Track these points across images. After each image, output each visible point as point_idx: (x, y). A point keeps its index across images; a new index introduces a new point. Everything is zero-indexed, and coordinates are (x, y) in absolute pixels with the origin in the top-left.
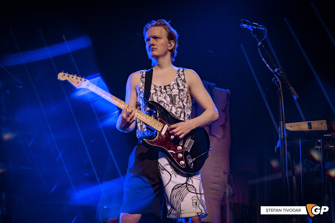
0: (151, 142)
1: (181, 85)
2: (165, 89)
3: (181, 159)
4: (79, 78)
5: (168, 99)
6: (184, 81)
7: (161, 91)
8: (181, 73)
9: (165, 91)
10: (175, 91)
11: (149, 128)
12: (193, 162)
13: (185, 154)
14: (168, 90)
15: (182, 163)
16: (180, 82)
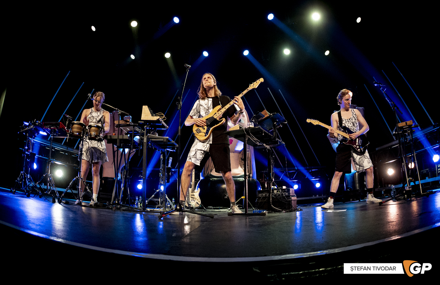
0: (347, 143)
1: (355, 117)
2: (349, 120)
3: (358, 148)
4: (315, 120)
5: (352, 124)
6: (356, 115)
7: (348, 121)
8: (353, 112)
9: (349, 121)
10: (354, 120)
11: (344, 137)
12: (363, 149)
13: (359, 146)
14: (351, 120)
15: (359, 150)
16: (354, 116)
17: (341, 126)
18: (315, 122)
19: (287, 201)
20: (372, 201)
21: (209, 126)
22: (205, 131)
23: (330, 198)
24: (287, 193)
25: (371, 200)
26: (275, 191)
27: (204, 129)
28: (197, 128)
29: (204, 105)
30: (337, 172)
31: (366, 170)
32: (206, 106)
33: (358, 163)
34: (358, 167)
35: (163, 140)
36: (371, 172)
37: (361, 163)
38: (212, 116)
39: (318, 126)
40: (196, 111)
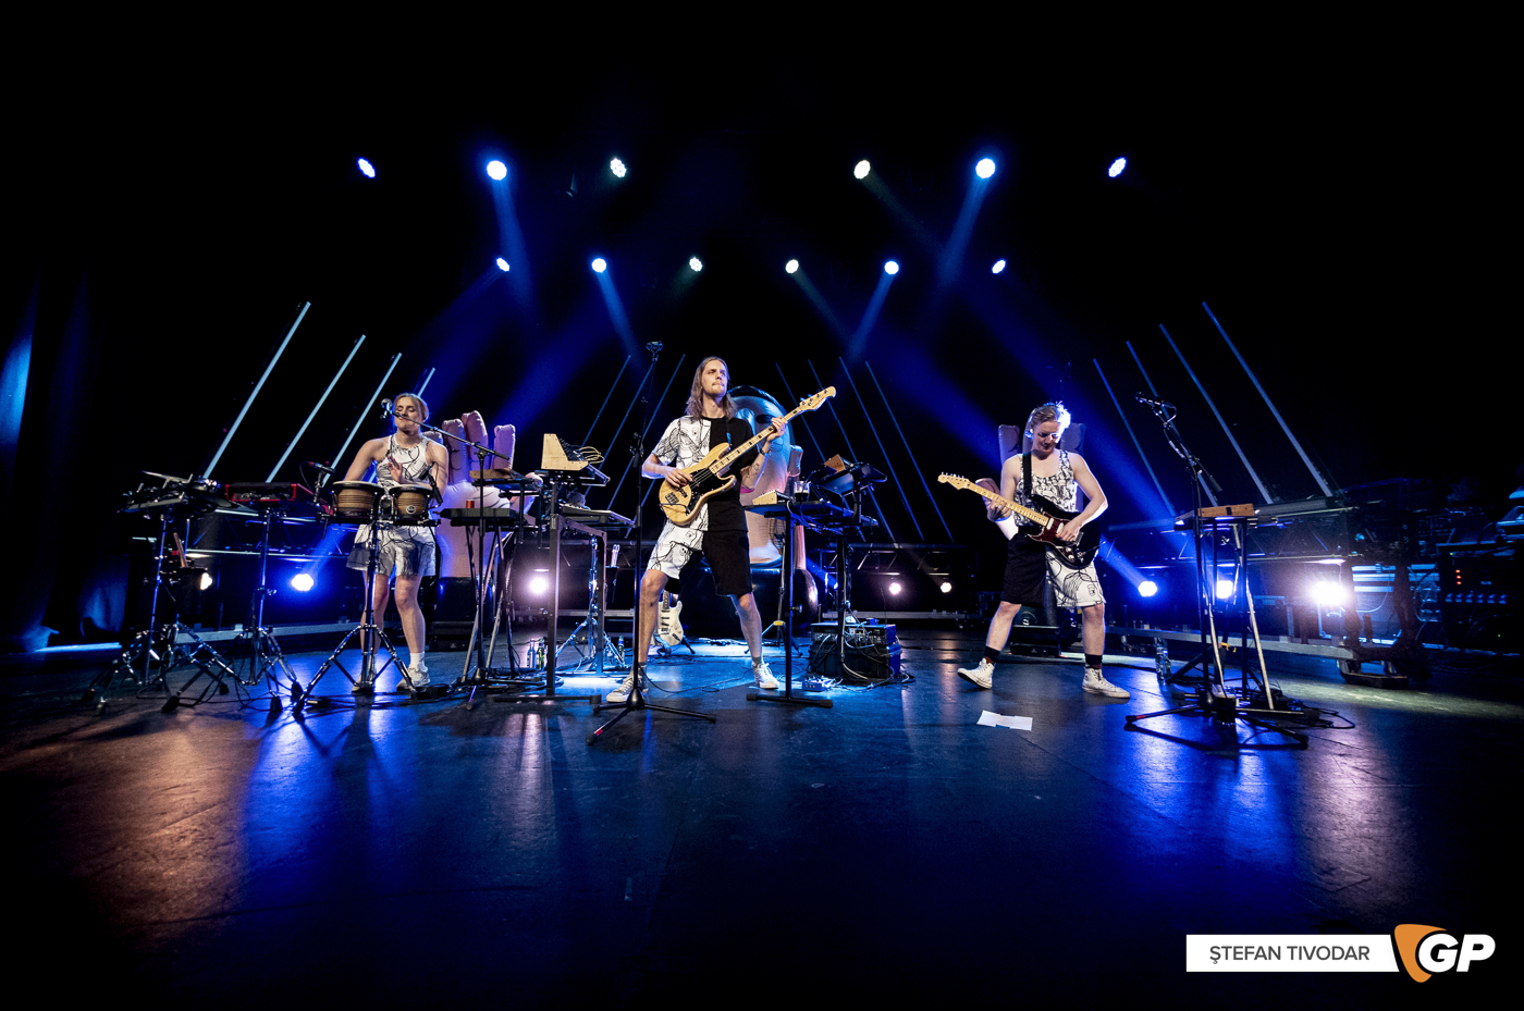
0: (1038, 538)
1: (1067, 473)
2: (1049, 479)
3: (1070, 553)
4: (959, 478)
5: (1055, 491)
6: (1070, 469)
7: (1045, 482)
8: (1065, 460)
9: (1049, 482)
10: (1062, 482)
11: (1031, 521)
14: (1053, 480)
15: (1071, 557)
16: (1066, 471)
17: (1027, 495)
18: (960, 483)
19: (878, 658)
20: (1099, 689)
21: (697, 491)
22: (686, 501)
23: (984, 660)
24: (879, 639)
25: (1097, 686)
26: (852, 632)
27: (686, 496)
28: (670, 491)
29: (690, 434)
30: (1005, 604)
31: (1083, 608)
32: (694, 438)
33: (1061, 587)
34: (1061, 596)
35: (596, 518)
36: (1098, 615)
37: (1070, 589)
38: (706, 467)
39: (965, 491)
40: (667, 443)
